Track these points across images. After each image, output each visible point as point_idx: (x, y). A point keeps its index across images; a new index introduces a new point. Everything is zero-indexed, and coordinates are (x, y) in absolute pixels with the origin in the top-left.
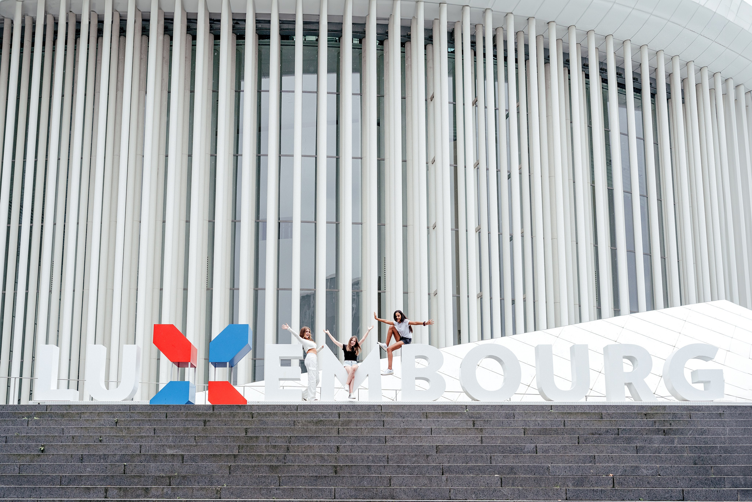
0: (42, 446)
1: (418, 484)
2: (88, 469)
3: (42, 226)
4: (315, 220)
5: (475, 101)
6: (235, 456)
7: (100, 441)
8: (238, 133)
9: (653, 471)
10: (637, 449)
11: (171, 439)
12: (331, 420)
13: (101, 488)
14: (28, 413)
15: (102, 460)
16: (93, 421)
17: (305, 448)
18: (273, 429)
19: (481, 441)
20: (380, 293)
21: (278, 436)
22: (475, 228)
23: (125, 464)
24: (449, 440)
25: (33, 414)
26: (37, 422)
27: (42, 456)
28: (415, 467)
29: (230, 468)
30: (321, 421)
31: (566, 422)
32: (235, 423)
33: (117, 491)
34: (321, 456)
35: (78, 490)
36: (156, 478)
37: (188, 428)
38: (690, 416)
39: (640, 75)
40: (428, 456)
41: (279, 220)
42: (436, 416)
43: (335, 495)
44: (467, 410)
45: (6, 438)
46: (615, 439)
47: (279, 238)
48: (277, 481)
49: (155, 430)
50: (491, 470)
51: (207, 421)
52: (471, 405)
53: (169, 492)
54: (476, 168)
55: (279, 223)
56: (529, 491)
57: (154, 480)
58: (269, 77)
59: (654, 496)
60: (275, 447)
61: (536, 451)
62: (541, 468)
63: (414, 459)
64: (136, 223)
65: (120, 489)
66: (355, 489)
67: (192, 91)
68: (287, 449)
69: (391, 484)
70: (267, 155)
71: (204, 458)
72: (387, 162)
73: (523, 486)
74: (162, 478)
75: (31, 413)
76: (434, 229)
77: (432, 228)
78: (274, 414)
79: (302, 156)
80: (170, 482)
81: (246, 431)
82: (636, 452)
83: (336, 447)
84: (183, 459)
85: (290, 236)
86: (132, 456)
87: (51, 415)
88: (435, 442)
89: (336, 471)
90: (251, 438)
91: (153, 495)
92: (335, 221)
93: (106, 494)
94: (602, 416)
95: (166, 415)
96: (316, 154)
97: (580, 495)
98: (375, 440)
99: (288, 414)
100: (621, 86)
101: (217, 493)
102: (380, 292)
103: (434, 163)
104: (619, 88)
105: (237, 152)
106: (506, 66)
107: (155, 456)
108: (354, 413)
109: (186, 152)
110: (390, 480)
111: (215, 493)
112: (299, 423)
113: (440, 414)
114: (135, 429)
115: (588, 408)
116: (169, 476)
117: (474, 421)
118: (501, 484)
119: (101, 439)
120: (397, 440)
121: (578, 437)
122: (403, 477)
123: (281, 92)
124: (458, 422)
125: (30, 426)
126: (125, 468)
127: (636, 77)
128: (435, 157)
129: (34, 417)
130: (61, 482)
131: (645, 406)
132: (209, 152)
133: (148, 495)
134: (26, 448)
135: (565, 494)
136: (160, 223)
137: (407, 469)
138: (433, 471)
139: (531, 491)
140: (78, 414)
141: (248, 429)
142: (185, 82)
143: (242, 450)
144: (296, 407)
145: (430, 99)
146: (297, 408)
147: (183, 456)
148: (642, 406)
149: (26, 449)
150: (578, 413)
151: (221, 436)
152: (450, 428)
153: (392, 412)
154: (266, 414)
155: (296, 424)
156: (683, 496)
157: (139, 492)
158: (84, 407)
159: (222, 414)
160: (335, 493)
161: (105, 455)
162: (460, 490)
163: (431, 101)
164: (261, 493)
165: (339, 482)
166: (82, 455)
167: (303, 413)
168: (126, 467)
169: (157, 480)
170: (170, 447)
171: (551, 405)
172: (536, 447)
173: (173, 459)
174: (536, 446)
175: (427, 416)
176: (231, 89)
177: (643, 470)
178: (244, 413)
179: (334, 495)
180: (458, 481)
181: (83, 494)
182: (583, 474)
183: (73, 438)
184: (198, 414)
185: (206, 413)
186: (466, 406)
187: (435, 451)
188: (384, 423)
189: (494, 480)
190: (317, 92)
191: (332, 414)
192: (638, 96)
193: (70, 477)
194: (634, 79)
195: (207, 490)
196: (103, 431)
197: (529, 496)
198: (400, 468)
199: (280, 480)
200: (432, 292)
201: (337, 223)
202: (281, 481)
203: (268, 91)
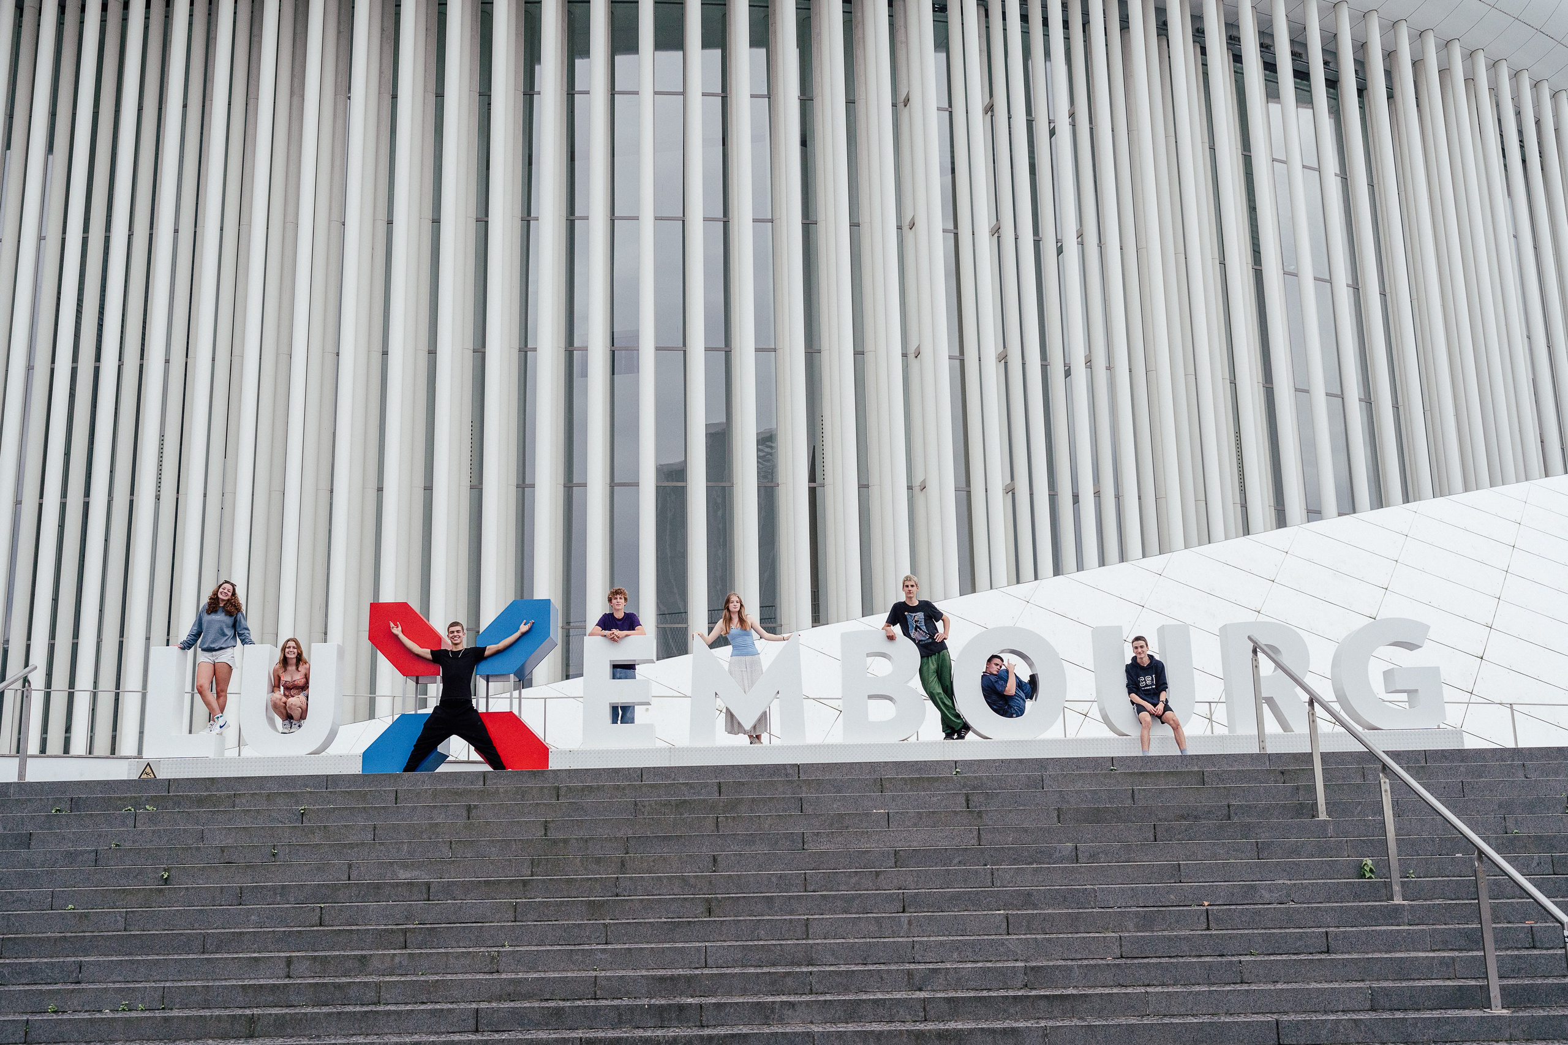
0: (165, 870)
1: (858, 932)
2: (253, 917)
3: (141, 366)
4: (684, 344)
5: (990, 105)
6: (525, 883)
7: (274, 855)
8: (530, 163)
9: (1280, 893)
10: (1258, 847)
11: (406, 848)
12: (704, 800)
13: (279, 959)
14: (135, 797)
15: (279, 898)
16: (258, 813)
17: (653, 861)
18: (596, 821)
19: (978, 838)
20: (815, 488)
21: (605, 838)
22: (994, 354)
23: (322, 906)
24: (918, 839)
25: (143, 799)
26: (152, 818)
27: (167, 892)
28: (853, 898)
29: (516, 909)
30: (685, 801)
31: (1136, 792)
32: (526, 811)
33: (308, 963)
34: (684, 879)
35: (238, 962)
36: (380, 934)
37: (437, 824)
38: (1364, 773)
39: (1305, 46)
40: (877, 874)
41: (613, 345)
42: (900, 784)
43: (706, 961)
44: (957, 770)
45: (97, 853)
46: (1220, 827)
47: (613, 373)
48: (601, 934)
49: (375, 828)
50: (991, 899)
51: (472, 806)
52: (966, 761)
53: (405, 963)
54: (996, 235)
55: (613, 351)
56: (1054, 943)
57: (377, 938)
58: (589, 57)
59: (1277, 945)
60: (598, 861)
61: (1077, 856)
62: (1081, 894)
63: (853, 880)
64: (330, 358)
65: (315, 958)
66: (741, 947)
67: (440, 95)
68: (622, 864)
69: (808, 934)
70: (587, 218)
71: (468, 888)
72: (821, 227)
73: (1047, 930)
74: (390, 933)
75: (140, 798)
76: (916, 357)
77: (913, 356)
78: (598, 788)
79: (656, 218)
80: (406, 942)
81: (546, 826)
82: (1256, 853)
83: (712, 858)
84: (429, 891)
85: (634, 368)
86: (335, 888)
87: (178, 801)
88: (894, 841)
89: (710, 909)
90: (555, 842)
91: (376, 968)
92: (723, 346)
93: (289, 969)
94: (1204, 778)
95: (395, 795)
96: (684, 216)
97: (1145, 947)
98: (784, 839)
99: (624, 789)
100: (1270, 67)
101: (491, 963)
102: (813, 485)
103: (914, 227)
104: (1267, 72)
105: (529, 213)
106: (1046, 35)
107: (378, 887)
108: (748, 783)
109: (428, 214)
110: (807, 925)
111: (489, 961)
112: (644, 807)
113: (906, 781)
114: (339, 829)
115: (1180, 761)
116: (404, 931)
117: (967, 795)
118: (1008, 929)
119: (276, 851)
120: (824, 839)
121: (1154, 825)
122: (831, 920)
123: (613, 95)
124: (939, 798)
125: (140, 828)
126: (321, 914)
127: (1297, 49)
128: (915, 216)
129: (145, 805)
130: (204, 946)
131: (1284, 754)
132: (472, 213)
133: (365, 969)
134: (135, 874)
135: (1119, 947)
136: (377, 357)
137: (839, 903)
138: (887, 905)
139: (1057, 942)
140: (229, 797)
141: (549, 823)
142: (425, 77)
143: (538, 868)
144: (639, 772)
145: (900, 102)
146: (642, 774)
147: (428, 885)
148: (1279, 754)
149: (135, 877)
150: (1159, 773)
151: (498, 841)
152: (923, 812)
153: (817, 780)
154: (583, 789)
155: (640, 810)
156: (1328, 945)
157: (349, 964)
158: (239, 782)
159: (501, 790)
160: (706, 956)
161: (283, 887)
162: (932, 943)
163: (905, 106)
164: (571, 960)
165: (715, 932)
166: (241, 888)
167: (652, 786)
168: (324, 912)
169: (382, 938)
170: (405, 866)
171: (1112, 757)
172: (1077, 850)
173: (411, 892)
174: (1076, 847)
175: (882, 785)
176: (515, 90)
177: (1263, 891)
178: (542, 788)
179: (704, 960)
180: (929, 924)
181: (247, 970)
182: (1157, 902)
183: (223, 851)
184: (456, 793)
185: (470, 791)
186: (956, 762)
187: (893, 861)
188: (802, 803)
189: (994, 921)
190: (683, 93)
191: (706, 785)
192: (1305, 85)
193: (221, 936)
194: (1293, 54)
195: (474, 956)
196: (278, 835)
197: (1054, 953)
198: (827, 901)
199: (607, 932)
200: (917, 482)
201: (727, 349)
202: (609, 933)
203: (588, 93)
